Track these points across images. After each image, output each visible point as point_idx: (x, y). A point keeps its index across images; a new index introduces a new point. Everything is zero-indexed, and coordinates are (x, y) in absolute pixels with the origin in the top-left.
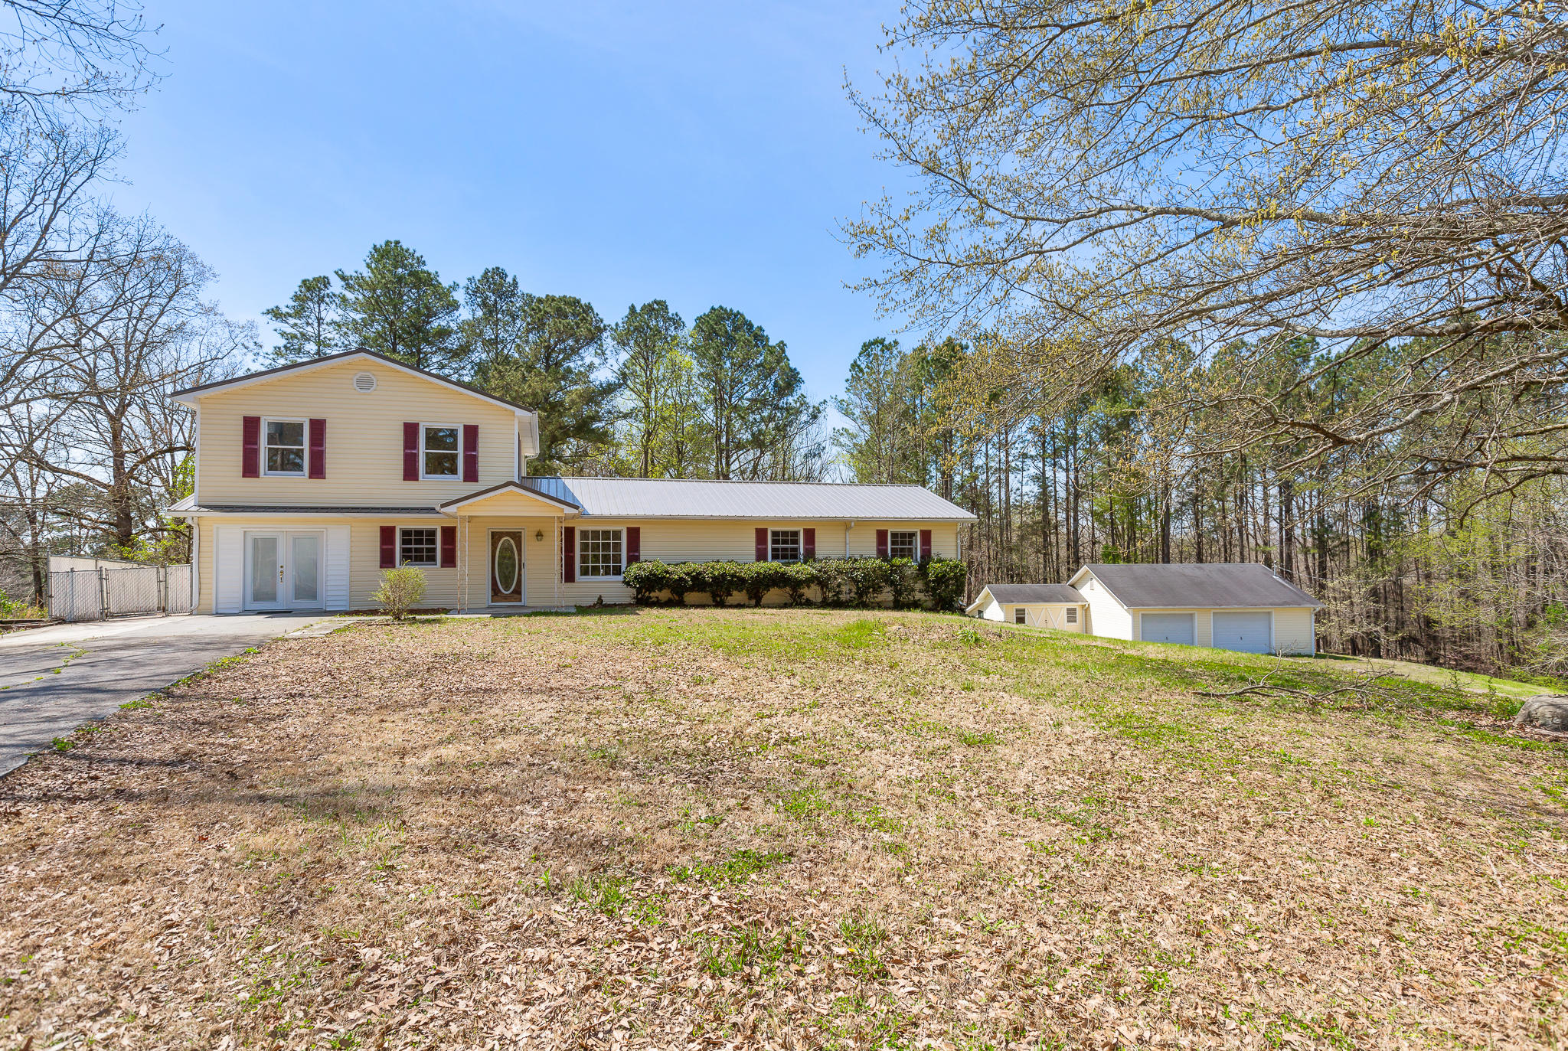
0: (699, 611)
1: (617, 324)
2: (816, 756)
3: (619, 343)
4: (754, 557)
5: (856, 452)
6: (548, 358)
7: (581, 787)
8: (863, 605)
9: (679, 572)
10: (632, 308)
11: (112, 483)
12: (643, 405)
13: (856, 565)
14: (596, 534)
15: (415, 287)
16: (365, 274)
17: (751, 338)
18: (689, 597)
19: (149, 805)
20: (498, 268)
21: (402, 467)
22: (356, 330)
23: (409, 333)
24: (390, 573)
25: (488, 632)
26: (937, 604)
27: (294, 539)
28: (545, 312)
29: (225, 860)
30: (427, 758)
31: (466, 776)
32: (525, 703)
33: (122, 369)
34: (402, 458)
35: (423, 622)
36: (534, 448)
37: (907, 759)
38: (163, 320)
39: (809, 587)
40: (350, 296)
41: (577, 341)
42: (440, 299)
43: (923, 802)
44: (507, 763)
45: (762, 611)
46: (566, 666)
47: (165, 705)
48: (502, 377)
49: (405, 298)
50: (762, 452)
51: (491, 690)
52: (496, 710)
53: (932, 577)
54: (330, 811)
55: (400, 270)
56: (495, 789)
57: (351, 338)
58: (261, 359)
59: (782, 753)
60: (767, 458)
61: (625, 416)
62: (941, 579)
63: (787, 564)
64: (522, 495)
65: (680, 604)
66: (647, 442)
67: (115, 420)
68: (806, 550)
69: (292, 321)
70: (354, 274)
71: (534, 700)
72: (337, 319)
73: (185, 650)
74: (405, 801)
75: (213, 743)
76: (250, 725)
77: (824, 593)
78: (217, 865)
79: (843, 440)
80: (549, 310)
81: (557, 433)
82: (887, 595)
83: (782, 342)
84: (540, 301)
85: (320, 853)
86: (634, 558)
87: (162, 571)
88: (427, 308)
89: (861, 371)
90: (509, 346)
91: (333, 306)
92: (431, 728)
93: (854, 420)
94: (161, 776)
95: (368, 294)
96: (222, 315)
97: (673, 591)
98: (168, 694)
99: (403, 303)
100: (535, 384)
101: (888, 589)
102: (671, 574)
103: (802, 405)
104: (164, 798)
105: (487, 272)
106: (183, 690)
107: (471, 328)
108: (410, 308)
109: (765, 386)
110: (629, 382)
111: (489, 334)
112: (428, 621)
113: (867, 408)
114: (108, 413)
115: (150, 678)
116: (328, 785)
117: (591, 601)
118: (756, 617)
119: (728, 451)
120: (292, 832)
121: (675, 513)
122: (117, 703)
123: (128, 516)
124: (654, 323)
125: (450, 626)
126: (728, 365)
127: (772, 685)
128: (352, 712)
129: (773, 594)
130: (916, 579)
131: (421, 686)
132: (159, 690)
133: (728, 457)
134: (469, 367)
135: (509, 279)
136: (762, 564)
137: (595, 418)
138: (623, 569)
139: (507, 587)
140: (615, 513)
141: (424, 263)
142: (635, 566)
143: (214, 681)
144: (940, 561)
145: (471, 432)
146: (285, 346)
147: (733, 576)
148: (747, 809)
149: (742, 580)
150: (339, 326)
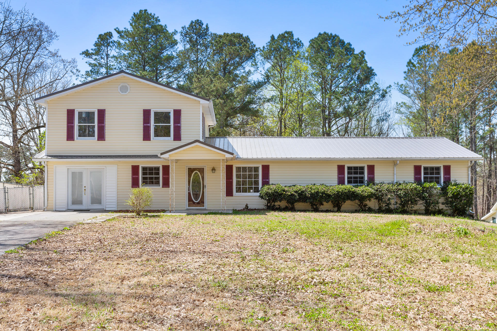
0: (302, 213)
1: (264, 47)
2: (335, 292)
3: (265, 58)
4: (337, 182)
5: (411, 117)
6: (224, 69)
7: (203, 299)
8: (404, 212)
9: (291, 191)
10: (273, 37)
11: (12, 145)
12: (279, 93)
13: (400, 187)
14: (244, 169)
15: (154, 34)
16: (129, 29)
17: (343, 51)
18: (297, 205)
19: (10, 295)
20: (198, 20)
21: (142, 134)
22: (125, 60)
23: (152, 59)
24: (136, 190)
25: (183, 222)
26: (454, 212)
27: (91, 172)
28: (223, 43)
29: (36, 319)
30: (134, 281)
31: (149, 291)
32: (189, 259)
33: (16, 86)
34: (142, 128)
35: (151, 217)
36: (213, 121)
37: (389, 296)
38: (33, 61)
39: (370, 200)
40: (122, 41)
41: (241, 59)
42: (167, 40)
43: (385, 318)
44: (170, 286)
45: (340, 214)
46: (216, 241)
47: (24, 252)
48: (199, 82)
49: (150, 40)
50: (350, 119)
51: (174, 251)
52: (174, 261)
53: (450, 195)
54: (84, 302)
55: (147, 25)
56: (161, 298)
57: (123, 64)
58: (80, 78)
59: (316, 290)
60: (354, 123)
61: (268, 101)
62: (456, 196)
63: (357, 187)
64: (203, 147)
65: (293, 209)
66: (281, 115)
67: (13, 113)
68: (368, 178)
69: (94, 57)
70: (124, 30)
71: (194, 257)
72: (116, 54)
73: (37, 227)
74: (118, 300)
75: (42, 270)
76: (59, 263)
77: (379, 204)
78: (32, 321)
79: (403, 109)
80: (225, 41)
81: (230, 112)
82: (420, 206)
83: (362, 51)
84: (220, 37)
85: (76, 319)
86: (266, 182)
87: (31, 188)
88: (161, 45)
89: (414, 66)
90: (204, 64)
91: (114, 48)
92: (139, 268)
93: (410, 97)
94: (18, 283)
95: (131, 40)
96: (60, 56)
97: (288, 202)
98: (27, 247)
99: (149, 43)
100: (217, 84)
101: (421, 202)
102: (286, 191)
103: (375, 89)
104: (16, 292)
105: (192, 22)
106: (33, 246)
107: (184, 54)
108: (152, 46)
109: (352, 79)
110: (271, 81)
111: (193, 57)
112: (153, 216)
113: (417, 89)
114: (10, 110)
115: (20, 240)
116: (86, 291)
117: (242, 207)
118: (335, 217)
119: (330, 119)
120: (65, 309)
121: (289, 156)
122: (4, 250)
123: (19, 161)
124: (285, 45)
125: (164, 219)
126: (329, 67)
127: (327, 255)
128: (106, 259)
129: (348, 204)
130: (439, 196)
131: (141, 248)
132: (23, 245)
133: (330, 123)
134: (183, 76)
135: (204, 26)
136: (340, 186)
137: (251, 102)
138: (260, 189)
139: (196, 198)
140: (255, 157)
141: (159, 21)
142: (266, 187)
143: (47, 242)
144: (456, 185)
145: (177, 113)
146: (91, 71)
147: (323, 193)
148: (285, 315)
149: (329, 196)
150: (117, 58)
